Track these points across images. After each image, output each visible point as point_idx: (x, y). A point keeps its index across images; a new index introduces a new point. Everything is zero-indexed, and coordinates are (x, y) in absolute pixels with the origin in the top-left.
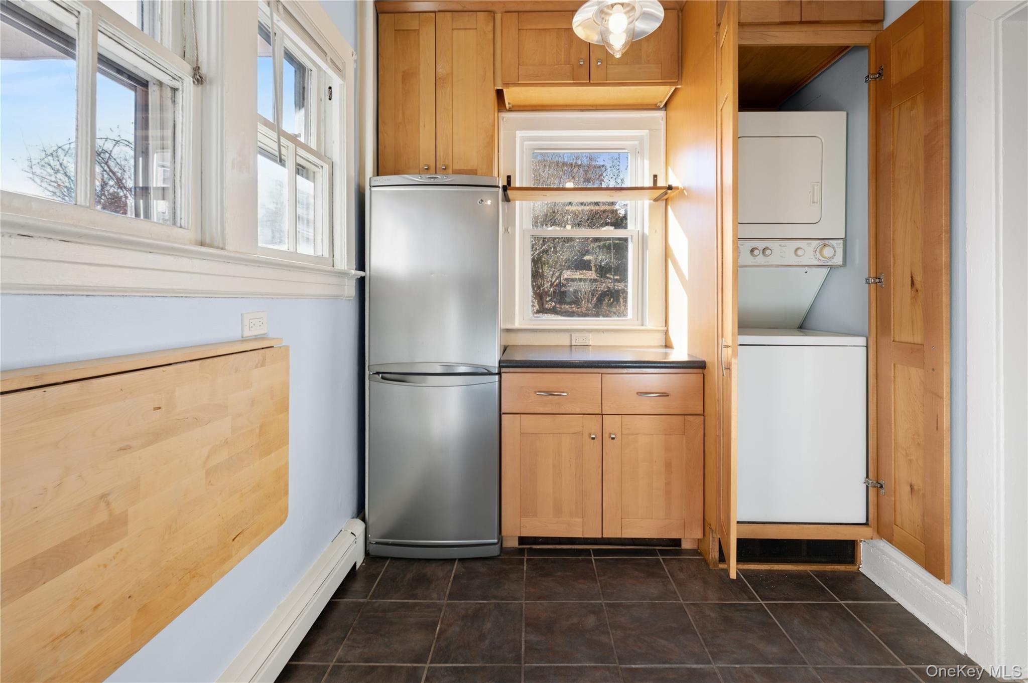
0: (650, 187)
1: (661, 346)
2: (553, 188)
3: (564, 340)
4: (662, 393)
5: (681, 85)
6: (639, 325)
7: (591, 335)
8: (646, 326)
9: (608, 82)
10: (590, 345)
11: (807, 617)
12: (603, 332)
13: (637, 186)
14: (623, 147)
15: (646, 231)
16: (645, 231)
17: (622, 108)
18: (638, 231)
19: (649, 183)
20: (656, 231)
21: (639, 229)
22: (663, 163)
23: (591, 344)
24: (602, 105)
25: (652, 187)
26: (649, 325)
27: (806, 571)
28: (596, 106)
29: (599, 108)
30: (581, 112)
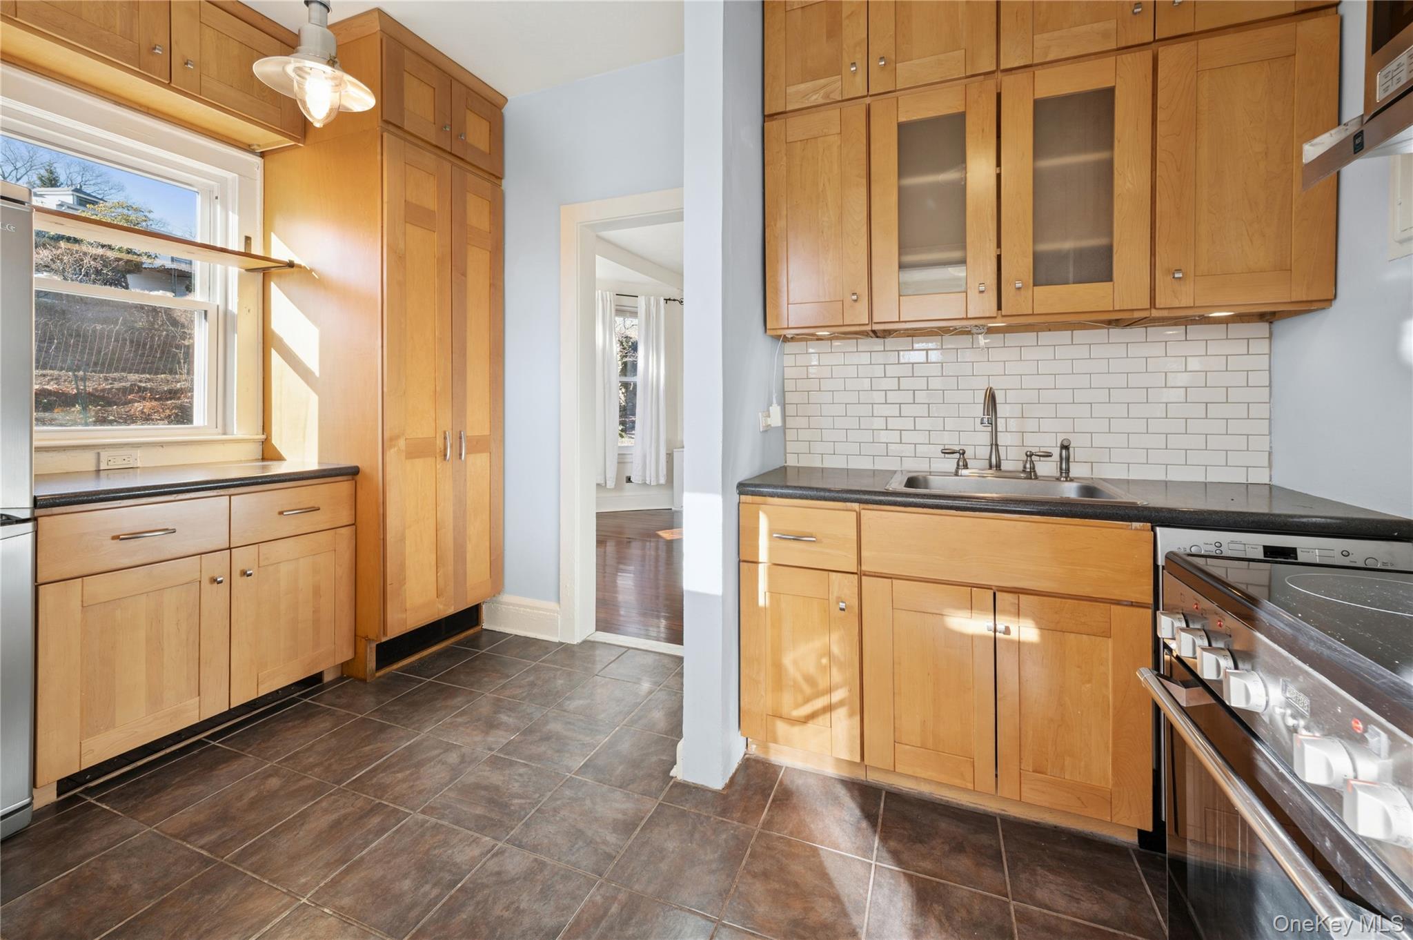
0: (239, 252)
1: (257, 460)
2: (117, 225)
3: (86, 462)
4: (306, 509)
5: (304, 144)
6: (219, 434)
7: (139, 453)
8: (233, 434)
9: (201, 97)
10: (137, 468)
12: (162, 446)
13: (212, 244)
14: (189, 182)
15: (233, 307)
16: (230, 308)
17: (186, 126)
18: (218, 306)
19: (236, 244)
20: (249, 311)
21: (218, 303)
22: (260, 224)
23: (139, 465)
24: (158, 111)
25: (242, 253)
26: (237, 432)
27: (447, 646)
28: (148, 108)
29: (152, 113)
30: (114, 106)
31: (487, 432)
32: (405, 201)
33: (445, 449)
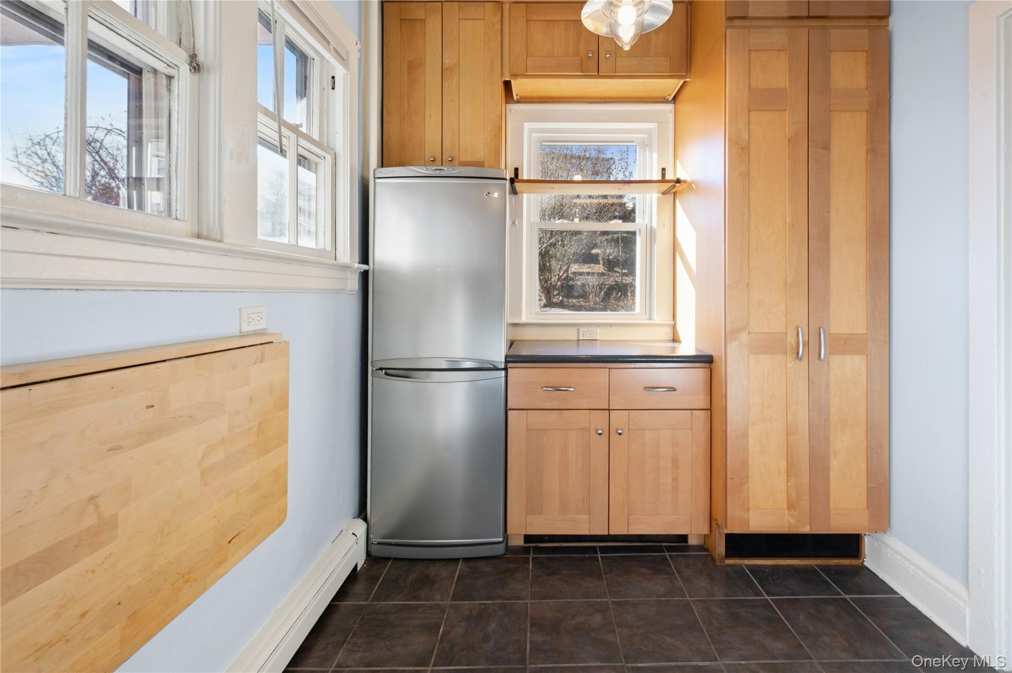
0: (658, 180)
1: (669, 341)
2: (561, 181)
3: (571, 335)
4: (670, 388)
5: (690, 78)
6: (646, 319)
7: (598, 330)
8: (654, 320)
9: (617, 74)
10: (598, 340)
11: (813, 612)
12: (611, 326)
14: (631, 140)
15: (655, 225)
16: (653, 225)
18: (647, 225)
19: (657, 176)
20: (664, 224)
21: (647, 223)
22: (672, 156)
23: (598, 338)
24: (610, 98)
25: (660, 180)
26: (657, 319)
27: (811, 566)
28: (605, 98)
29: (608, 101)
30: (589, 105)
31: (862, 330)
32: (749, 88)
33: (798, 347)
